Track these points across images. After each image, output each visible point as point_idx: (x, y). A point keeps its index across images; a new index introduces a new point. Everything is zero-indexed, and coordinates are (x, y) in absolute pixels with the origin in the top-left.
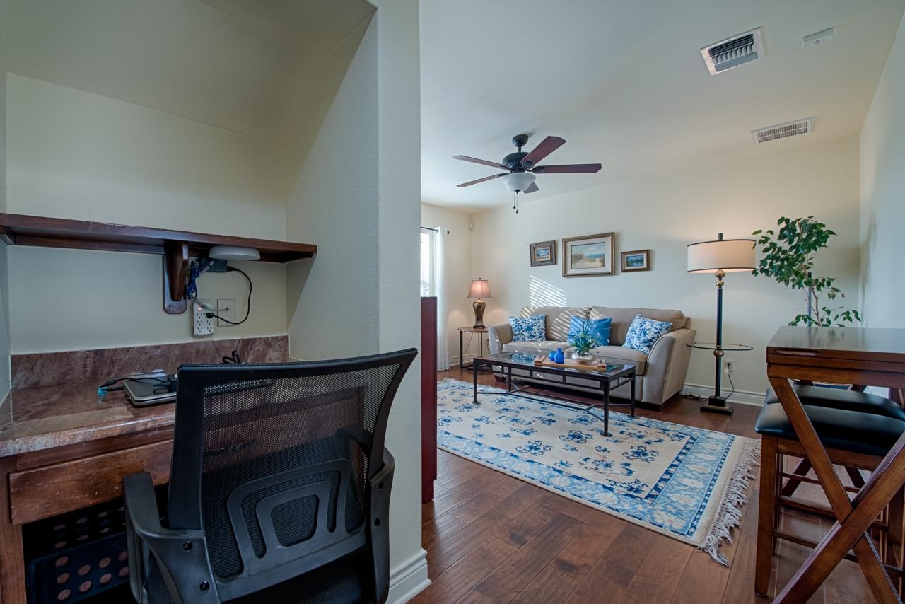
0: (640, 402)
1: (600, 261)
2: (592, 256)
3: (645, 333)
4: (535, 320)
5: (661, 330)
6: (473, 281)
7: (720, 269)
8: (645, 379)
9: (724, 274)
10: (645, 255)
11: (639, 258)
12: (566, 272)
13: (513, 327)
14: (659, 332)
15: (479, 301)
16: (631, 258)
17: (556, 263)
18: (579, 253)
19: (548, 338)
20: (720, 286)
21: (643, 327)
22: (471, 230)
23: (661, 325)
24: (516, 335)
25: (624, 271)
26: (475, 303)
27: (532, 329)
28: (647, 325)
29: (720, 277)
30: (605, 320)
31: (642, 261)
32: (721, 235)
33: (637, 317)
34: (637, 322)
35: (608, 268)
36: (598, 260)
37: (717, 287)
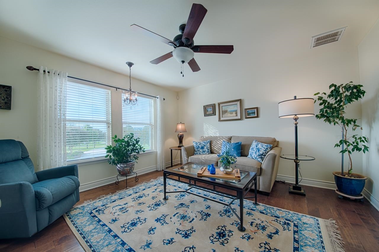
0: (259, 190)
1: (235, 113)
2: (231, 111)
3: (259, 151)
4: (205, 143)
5: (267, 149)
6: (177, 124)
7: (296, 115)
8: (261, 178)
9: (298, 118)
10: (256, 110)
11: (253, 111)
12: (220, 119)
13: (195, 147)
14: (266, 150)
15: (181, 134)
16: (249, 112)
17: (215, 115)
18: (225, 109)
19: (212, 152)
20: (296, 124)
21: (258, 147)
22: (178, 99)
23: (267, 146)
24: (196, 151)
25: (246, 118)
26: (178, 134)
27: (204, 148)
28: (260, 146)
29: (296, 119)
30: (238, 143)
31: (254, 113)
32: (295, 97)
33: (254, 141)
34: (254, 144)
35: (239, 117)
36: (234, 113)
37: (295, 125)
